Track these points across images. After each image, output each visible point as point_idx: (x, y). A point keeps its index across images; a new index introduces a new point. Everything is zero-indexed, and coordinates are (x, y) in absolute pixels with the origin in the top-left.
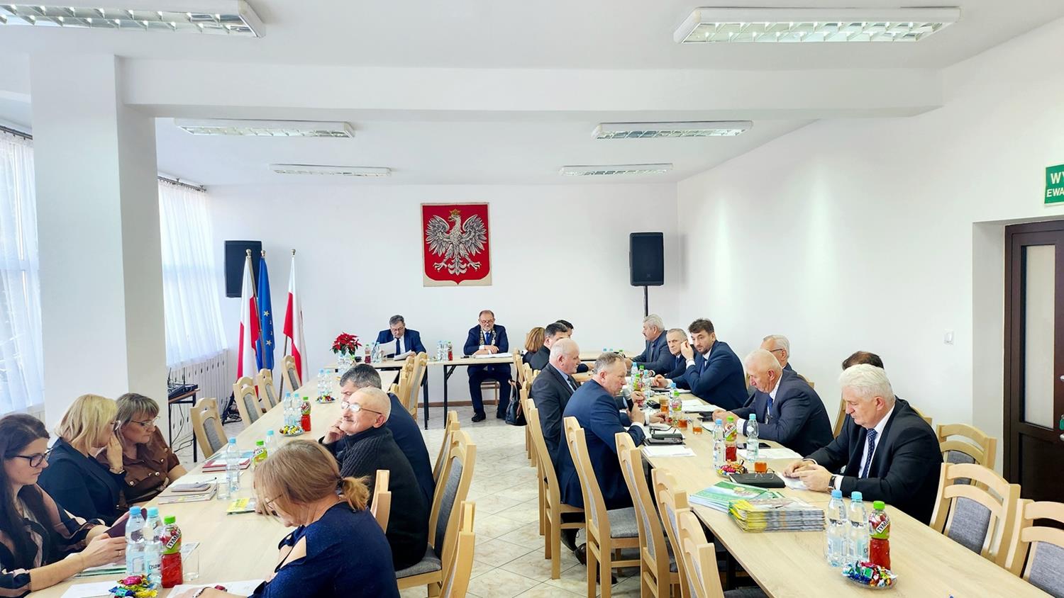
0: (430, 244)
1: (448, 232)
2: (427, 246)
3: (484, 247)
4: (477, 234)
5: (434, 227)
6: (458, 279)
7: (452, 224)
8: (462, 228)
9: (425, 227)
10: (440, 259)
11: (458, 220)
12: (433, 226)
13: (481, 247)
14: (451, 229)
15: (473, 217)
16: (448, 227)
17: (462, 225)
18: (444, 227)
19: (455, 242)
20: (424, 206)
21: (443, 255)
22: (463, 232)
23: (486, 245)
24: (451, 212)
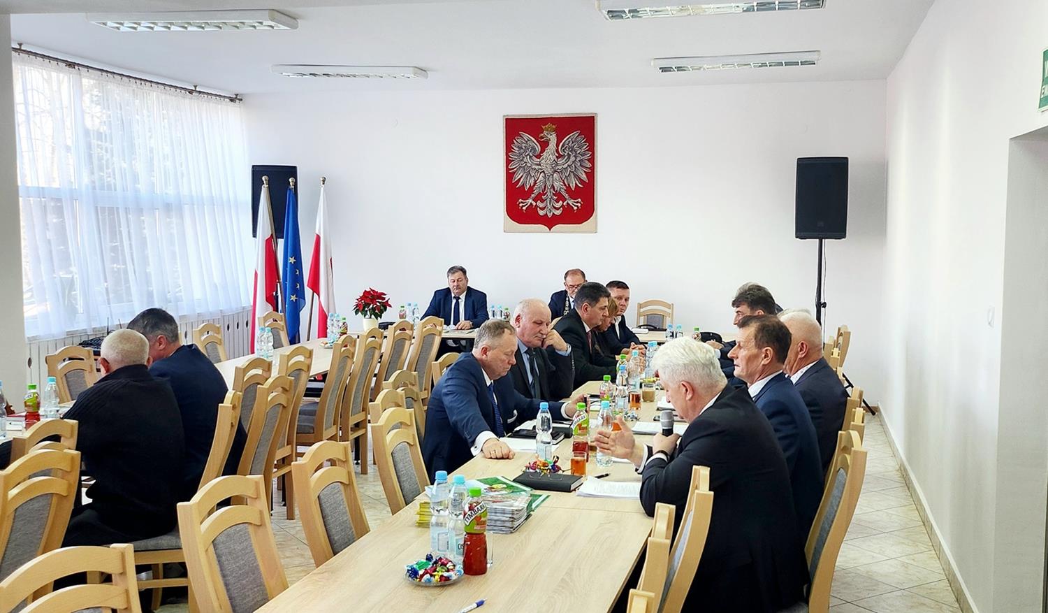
3: (587, 177)
5: (520, 148)
6: (550, 222)
9: (509, 149)
10: (526, 194)
12: (518, 147)
13: (584, 177)
15: (574, 135)
18: (533, 149)
19: (548, 170)
20: (506, 119)
23: (591, 175)
24: (543, 127)
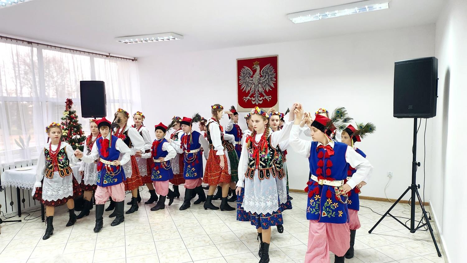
0: (241, 85)
1: (252, 77)
3: (274, 85)
4: (270, 77)
7: (254, 71)
8: (260, 74)
11: (258, 68)
12: (243, 73)
14: (254, 74)
16: (252, 73)
17: (260, 71)
20: (238, 61)
22: (261, 76)
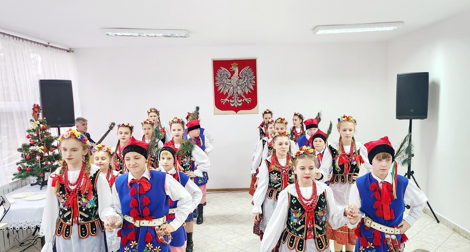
0: (218, 86)
2: (216, 88)
3: (254, 88)
8: (239, 76)
21: (227, 94)
